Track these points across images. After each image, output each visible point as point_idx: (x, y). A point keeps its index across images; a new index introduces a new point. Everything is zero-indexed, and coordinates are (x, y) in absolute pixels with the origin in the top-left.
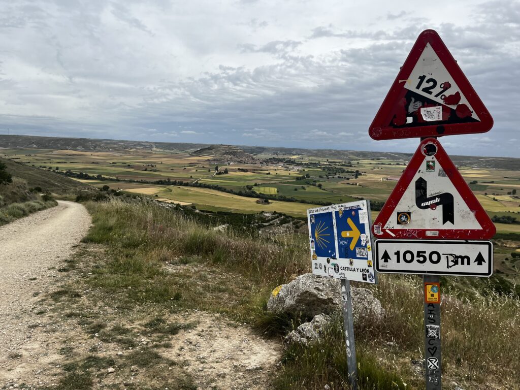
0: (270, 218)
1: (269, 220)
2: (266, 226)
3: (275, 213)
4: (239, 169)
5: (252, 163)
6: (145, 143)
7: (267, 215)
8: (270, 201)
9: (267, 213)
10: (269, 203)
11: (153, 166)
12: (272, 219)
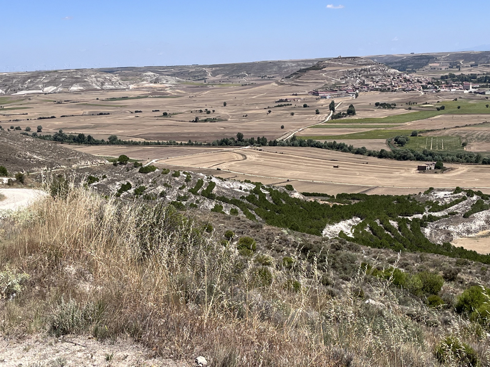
0: (447, 201)
1: (445, 207)
2: (439, 218)
3: (458, 190)
4: (377, 104)
5: (404, 90)
6: (192, 68)
7: (441, 194)
8: (445, 165)
9: (439, 190)
10: (444, 170)
11: (209, 112)
12: (452, 204)
